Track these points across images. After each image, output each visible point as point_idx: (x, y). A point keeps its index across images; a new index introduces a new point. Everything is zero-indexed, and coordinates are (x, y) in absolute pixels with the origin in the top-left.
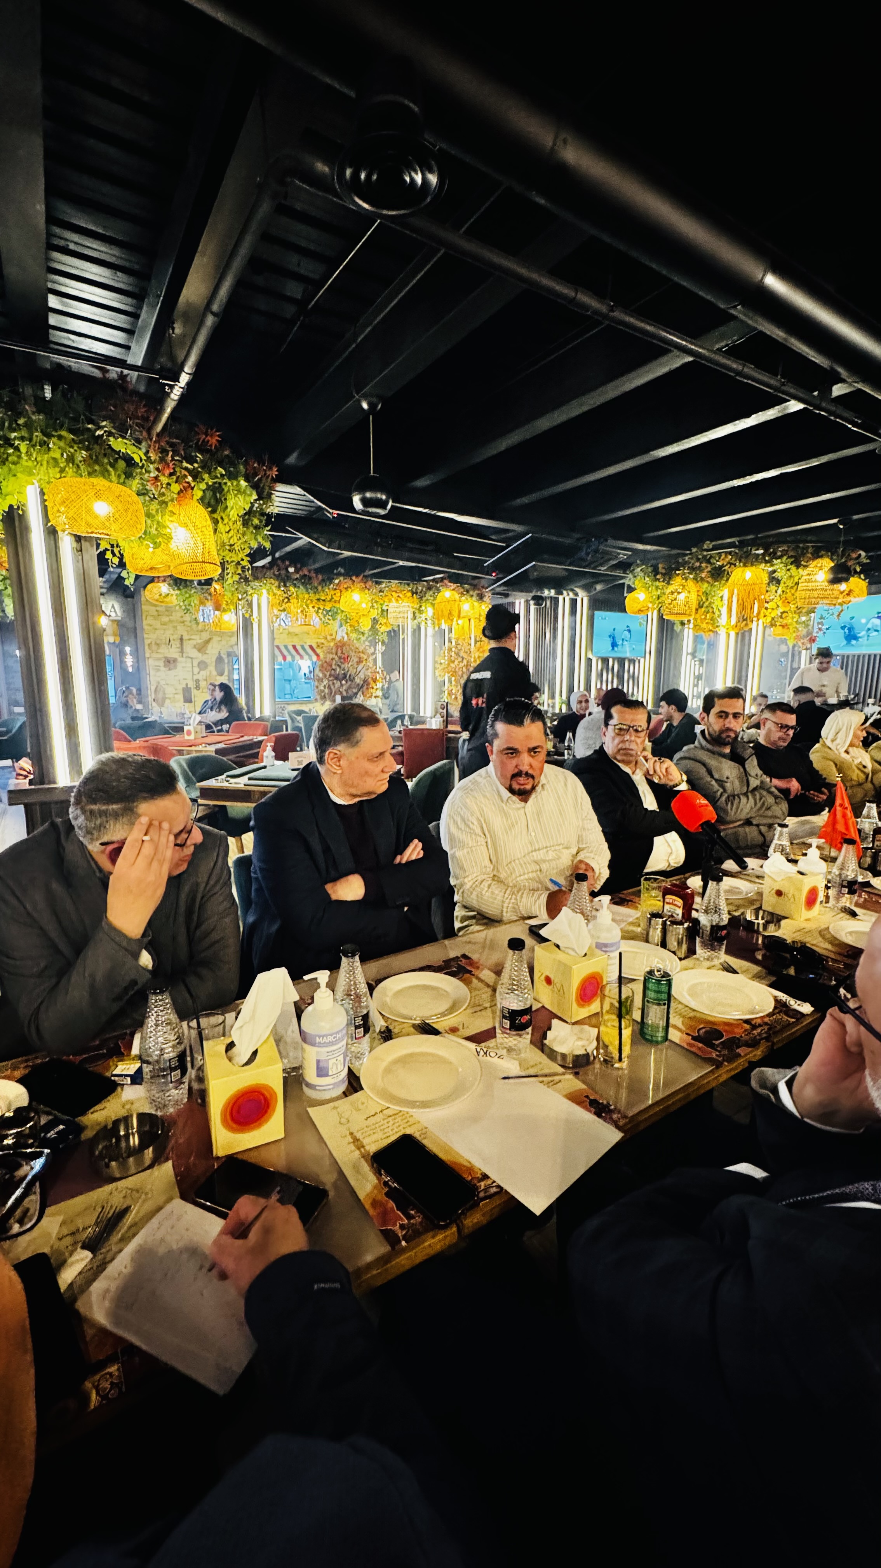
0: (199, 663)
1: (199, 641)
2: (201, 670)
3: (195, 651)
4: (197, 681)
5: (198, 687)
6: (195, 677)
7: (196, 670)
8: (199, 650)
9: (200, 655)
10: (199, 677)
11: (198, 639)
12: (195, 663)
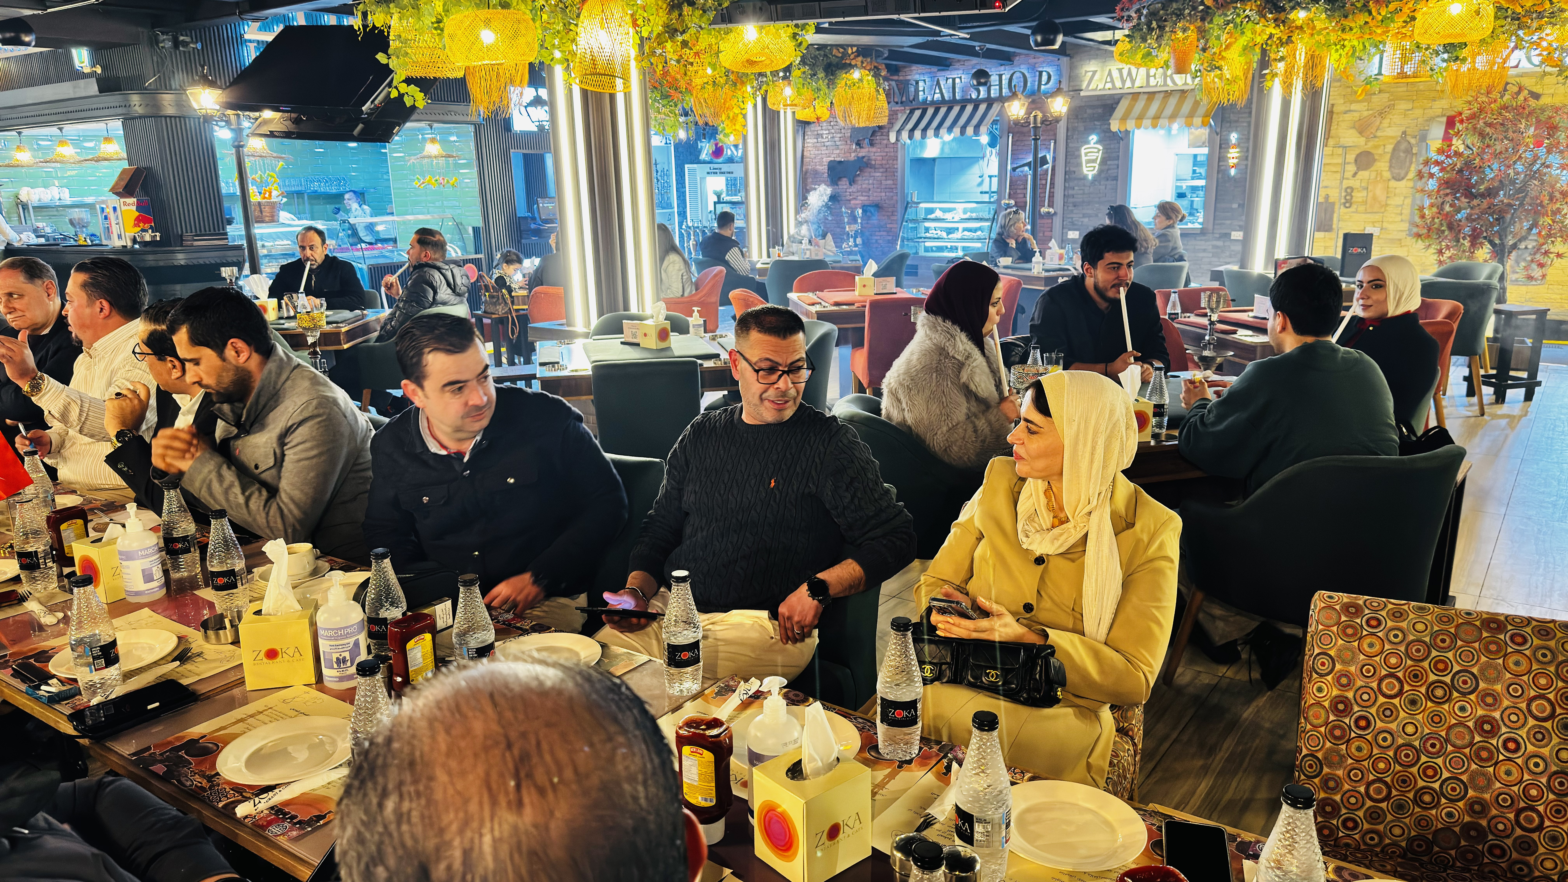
0: (1358, 156)
1: (1366, 114)
2: (1359, 169)
3: (1353, 132)
4: (1350, 191)
5: (1348, 202)
6: (1346, 183)
7: (1351, 168)
8: (1361, 133)
9: (1362, 141)
10: (1354, 183)
11: (1361, 109)
12: (1351, 157)
